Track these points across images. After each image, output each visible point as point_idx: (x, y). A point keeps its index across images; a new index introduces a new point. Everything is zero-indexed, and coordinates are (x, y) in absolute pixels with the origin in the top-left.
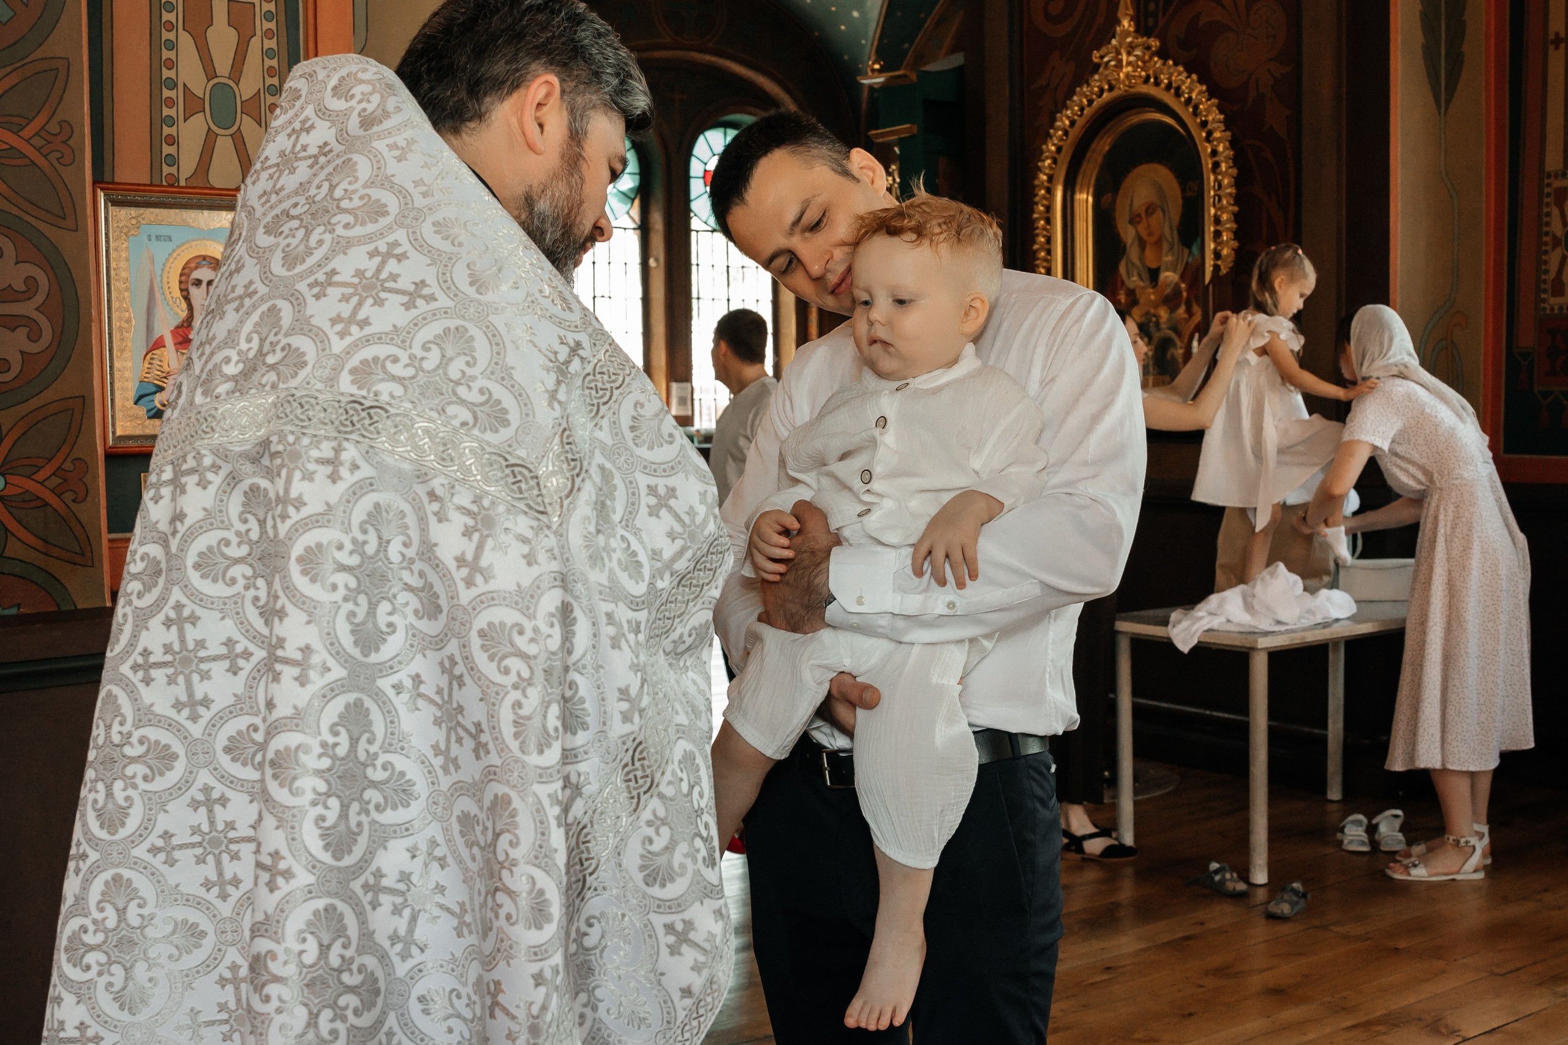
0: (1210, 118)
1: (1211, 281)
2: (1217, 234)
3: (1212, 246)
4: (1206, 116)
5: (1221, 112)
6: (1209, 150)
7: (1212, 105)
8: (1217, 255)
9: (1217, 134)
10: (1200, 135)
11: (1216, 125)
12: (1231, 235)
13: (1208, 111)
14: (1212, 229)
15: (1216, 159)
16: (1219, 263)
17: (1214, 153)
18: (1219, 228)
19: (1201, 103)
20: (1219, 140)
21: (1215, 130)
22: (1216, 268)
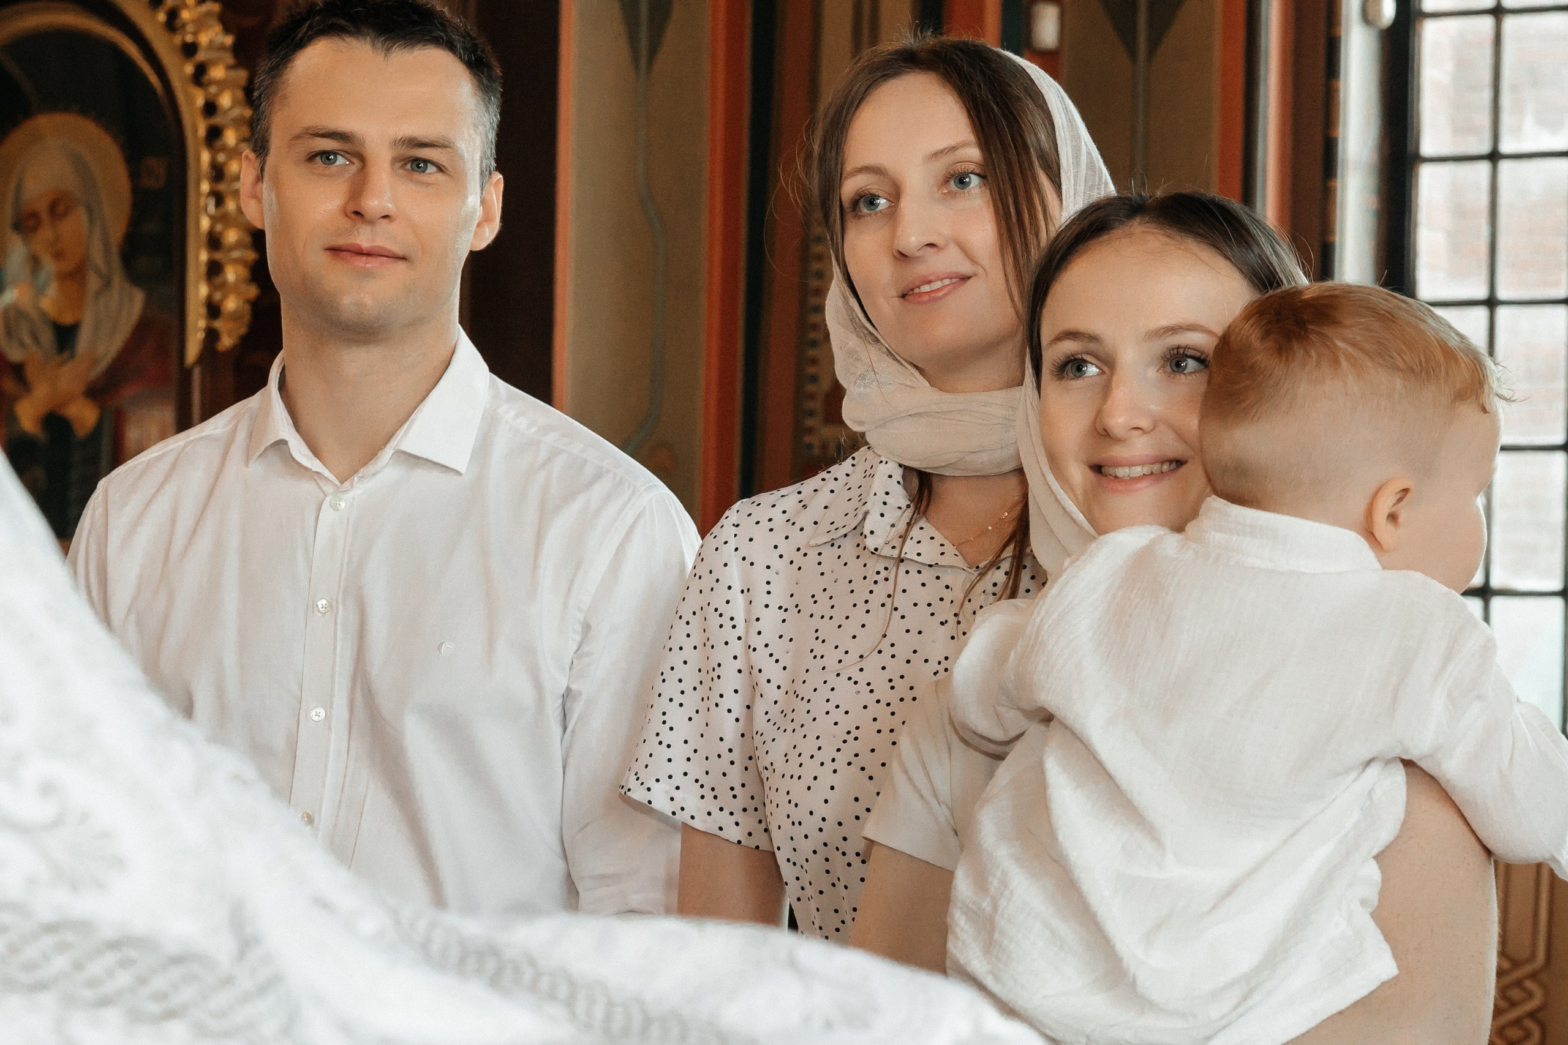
0: (204, 39)
1: (201, 359)
2: (214, 270)
3: (203, 290)
4: (195, 34)
5: (227, 30)
6: (200, 101)
7: (209, 14)
8: (213, 310)
9: (217, 73)
10: (180, 71)
11: (213, 55)
12: (243, 272)
13: (200, 24)
14: (204, 256)
15: (217, 120)
16: (218, 324)
17: (210, 108)
18: (218, 256)
19: (186, 6)
20: (223, 85)
21: (214, 62)
22: (212, 335)
